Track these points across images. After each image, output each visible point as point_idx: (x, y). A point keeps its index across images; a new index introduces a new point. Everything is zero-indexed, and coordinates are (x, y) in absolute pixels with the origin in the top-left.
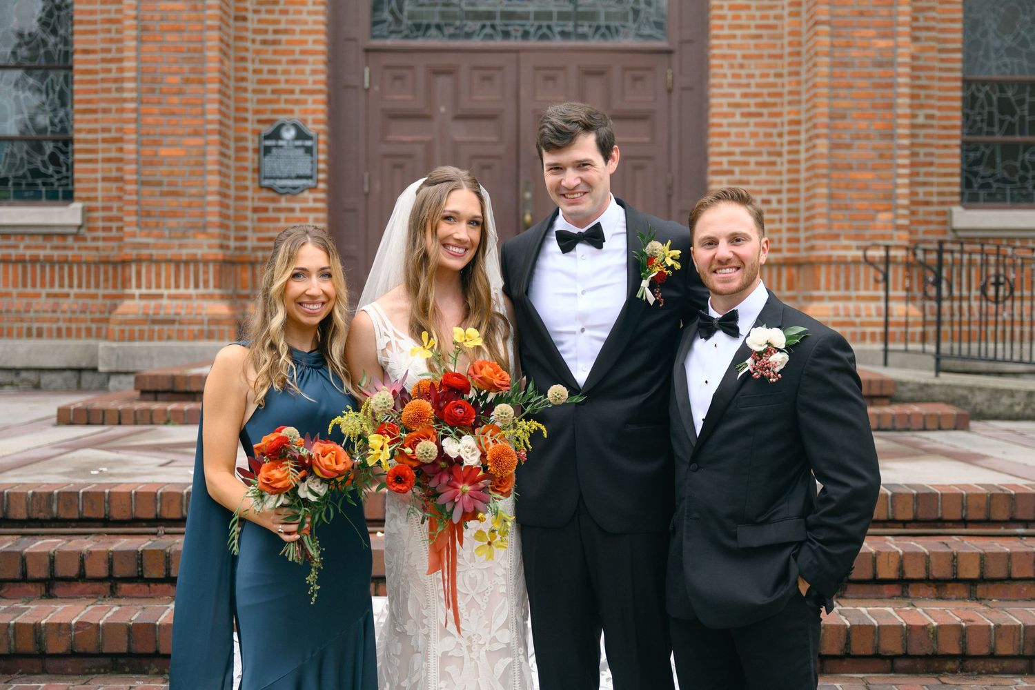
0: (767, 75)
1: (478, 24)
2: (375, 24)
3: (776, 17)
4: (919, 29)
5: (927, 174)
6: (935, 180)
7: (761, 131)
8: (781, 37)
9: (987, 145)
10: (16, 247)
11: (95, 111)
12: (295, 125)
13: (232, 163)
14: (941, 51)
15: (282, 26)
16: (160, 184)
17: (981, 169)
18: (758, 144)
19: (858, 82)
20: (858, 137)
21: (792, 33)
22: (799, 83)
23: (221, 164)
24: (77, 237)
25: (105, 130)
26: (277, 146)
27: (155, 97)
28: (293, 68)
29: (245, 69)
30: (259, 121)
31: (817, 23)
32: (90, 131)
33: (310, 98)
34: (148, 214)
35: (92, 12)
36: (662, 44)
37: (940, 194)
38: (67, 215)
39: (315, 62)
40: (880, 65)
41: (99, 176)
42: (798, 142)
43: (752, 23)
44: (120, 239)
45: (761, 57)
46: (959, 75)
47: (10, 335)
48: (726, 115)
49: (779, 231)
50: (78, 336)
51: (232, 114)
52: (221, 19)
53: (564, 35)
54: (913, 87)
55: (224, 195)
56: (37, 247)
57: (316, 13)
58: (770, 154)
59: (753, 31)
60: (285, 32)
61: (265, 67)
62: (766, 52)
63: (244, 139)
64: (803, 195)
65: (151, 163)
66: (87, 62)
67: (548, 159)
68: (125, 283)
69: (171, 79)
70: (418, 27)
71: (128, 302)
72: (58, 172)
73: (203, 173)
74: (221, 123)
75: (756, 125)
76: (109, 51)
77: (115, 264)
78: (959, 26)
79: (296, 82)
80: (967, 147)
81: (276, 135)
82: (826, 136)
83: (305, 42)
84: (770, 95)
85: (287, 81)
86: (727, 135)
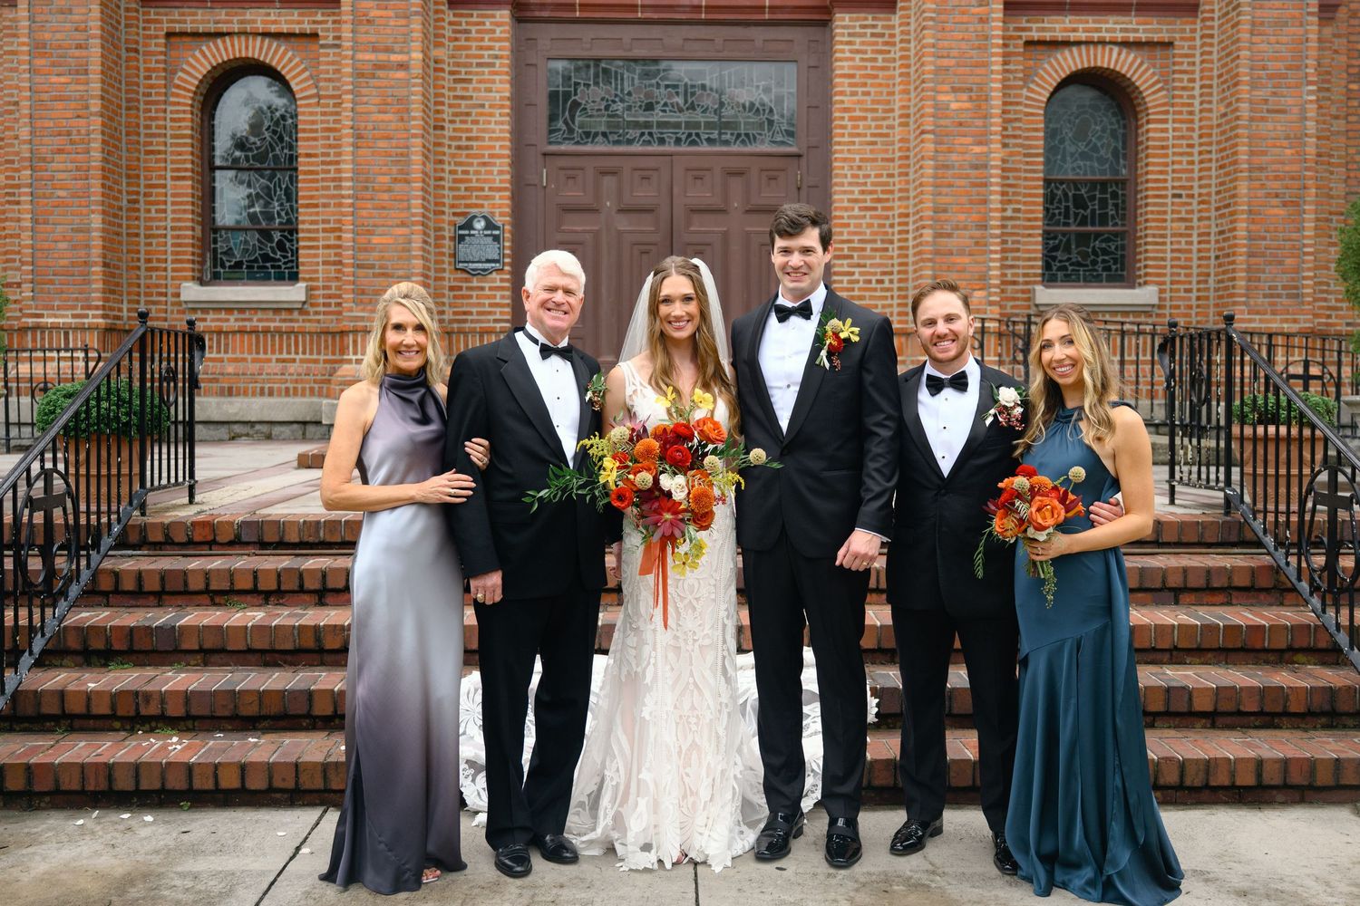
0: (881, 176)
1: (638, 132)
2: (551, 132)
3: (888, 127)
4: (1008, 136)
5: (1014, 259)
6: (1021, 263)
7: (876, 222)
8: (893, 143)
9: (1064, 234)
10: (250, 320)
11: (316, 206)
12: (484, 217)
13: (432, 249)
14: (1026, 155)
15: (474, 134)
16: (372, 267)
17: (1059, 254)
18: (873, 233)
19: (958, 182)
20: (957, 228)
21: (901, 141)
22: (907, 182)
23: (424, 250)
24: (302, 311)
25: (324, 222)
26: (469, 235)
27: (368, 194)
28: (483, 169)
29: (443, 170)
30: (455, 214)
31: (923, 132)
32: (312, 222)
33: (497, 195)
34: (363, 292)
35: (314, 122)
36: (793, 149)
37: (1025, 275)
38: (293, 293)
39: (501, 165)
40: (976, 167)
41: (320, 260)
42: (907, 232)
43: (869, 132)
44: (339, 313)
45: (875, 160)
46: (1041, 175)
47: (246, 394)
48: (846, 209)
49: (891, 306)
50: (303, 395)
51: (432, 207)
52: (424, 129)
53: (710, 141)
54: (1003, 185)
55: (426, 276)
56: (267, 320)
58: (883, 241)
59: (869, 139)
60: (477, 139)
61: (460, 169)
62: (880, 156)
63: (441, 229)
64: (911, 276)
65: (366, 250)
66: (309, 164)
67: (780, 243)
68: (343, 351)
69: (381, 179)
70: (587, 134)
71: (346, 366)
72: (285, 257)
73: (409, 258)
74: (424, 216)
75: (871, 217)
76: (328, 155)
77: (334, 334)
78: (1041, 134)
79: (485, 181)
80: (1047, 236)
81: (468, 225)
82: (930, 227)
83: (493, 147)
84: (883, 192)
85: (478, 180)
86: (848, 225)
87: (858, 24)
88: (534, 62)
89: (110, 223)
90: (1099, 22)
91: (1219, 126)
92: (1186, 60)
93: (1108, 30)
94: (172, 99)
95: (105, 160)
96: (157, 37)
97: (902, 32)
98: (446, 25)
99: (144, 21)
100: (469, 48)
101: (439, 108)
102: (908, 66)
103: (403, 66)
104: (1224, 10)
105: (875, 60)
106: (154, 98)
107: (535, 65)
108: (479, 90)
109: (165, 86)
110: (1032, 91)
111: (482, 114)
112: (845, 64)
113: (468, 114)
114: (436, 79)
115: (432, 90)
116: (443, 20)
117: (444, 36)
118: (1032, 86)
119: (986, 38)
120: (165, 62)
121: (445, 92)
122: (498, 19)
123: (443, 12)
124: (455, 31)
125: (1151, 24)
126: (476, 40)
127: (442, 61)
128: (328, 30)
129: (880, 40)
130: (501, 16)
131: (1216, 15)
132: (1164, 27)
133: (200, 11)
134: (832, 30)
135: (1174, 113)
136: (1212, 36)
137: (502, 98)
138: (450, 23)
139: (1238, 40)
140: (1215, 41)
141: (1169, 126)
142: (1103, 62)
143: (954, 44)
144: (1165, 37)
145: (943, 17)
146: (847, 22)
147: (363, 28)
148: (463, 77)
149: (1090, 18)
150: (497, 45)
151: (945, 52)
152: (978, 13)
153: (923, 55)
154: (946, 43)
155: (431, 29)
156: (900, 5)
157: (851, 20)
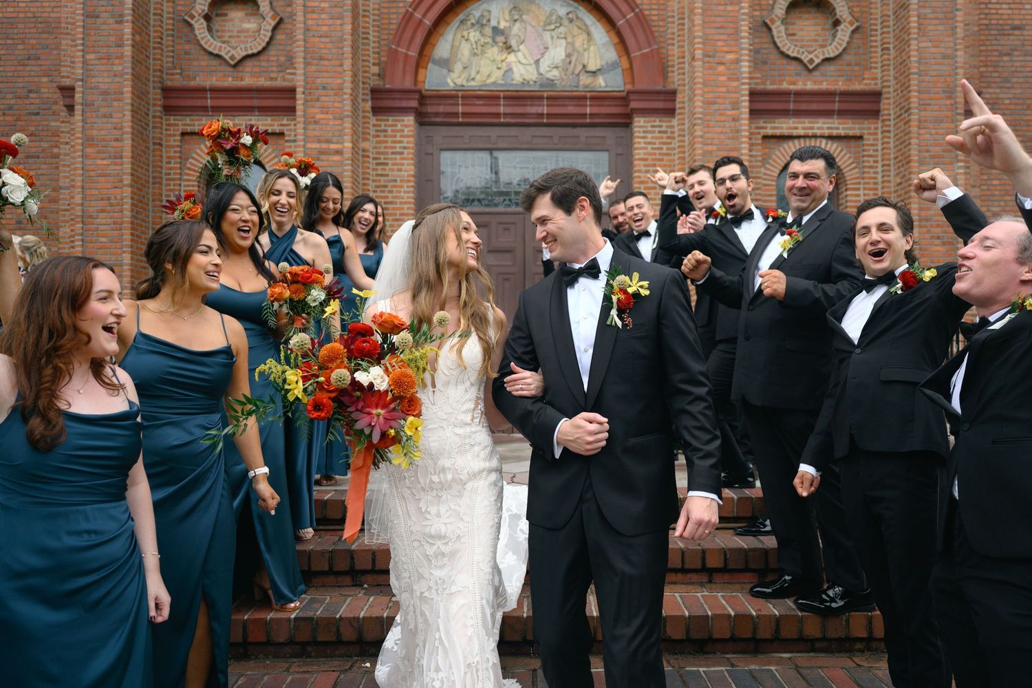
1: (502, 199)
15: (390, 200)
57: (409, 192)
60: (391, 203)
70: (466, 199)
78: (774, 198)
83: (403, 209)
87: (649, 124)
88: (430, 151)
89: (137, 260)
90: (812, 123)
91: (895, 192)
92: (872, 148)
93: (818, 128)
94: (185, 177)
95: (133, 217)
96: (174, 135)
97: (680, 130)
98: (370, 126)
99: (166, 125)
100: (386, 142)
101: (366, 182)
102: (684, 152)
103: (339, 152)
104: (899, 113)
105: (661, 149)
106: (172, 176)
107: (432, 154)
108: (393, 170)
109: (180, 168)
110: (768, 169)
111: (395, 186)
112: (641, 151)
113: (385, 186)
114: (364, 162)
115: (360, 170)
116: (369, 123)
117: (369, 134)
118: (768, 166)
119: (738, 131)
120: (180, 152)
121: (371, 172)
122: (406, 123)
123: (368, 118)
124: (377, 131)
125: (848, 124)
126: (391, 136)
127: (368, 151)
128: (291, 130)
129: (665, 135)
130: (408, 120)
131: (892, 117)
132: (857, 126)
133: (204, 118)
134: (632, 130)
135: (865, 183)
136: (889, 131)
137: (409, 176)
138: (374, 125)
139: (910, 132)
140: (892, 135)
141: (861, 192)
143: (715, 136)
144: (857, 132)
145: (708, 118)
146: (642, 124)
147: (311, 127)
148: (382, 161)
149: (806, 120)
150: (405, 140)
151: (709, 141)
152: (732, 115)
153: (695, 143)
154: (710, 135)
155: (360, 129)
156: (678, 111)
157: (645, 122)
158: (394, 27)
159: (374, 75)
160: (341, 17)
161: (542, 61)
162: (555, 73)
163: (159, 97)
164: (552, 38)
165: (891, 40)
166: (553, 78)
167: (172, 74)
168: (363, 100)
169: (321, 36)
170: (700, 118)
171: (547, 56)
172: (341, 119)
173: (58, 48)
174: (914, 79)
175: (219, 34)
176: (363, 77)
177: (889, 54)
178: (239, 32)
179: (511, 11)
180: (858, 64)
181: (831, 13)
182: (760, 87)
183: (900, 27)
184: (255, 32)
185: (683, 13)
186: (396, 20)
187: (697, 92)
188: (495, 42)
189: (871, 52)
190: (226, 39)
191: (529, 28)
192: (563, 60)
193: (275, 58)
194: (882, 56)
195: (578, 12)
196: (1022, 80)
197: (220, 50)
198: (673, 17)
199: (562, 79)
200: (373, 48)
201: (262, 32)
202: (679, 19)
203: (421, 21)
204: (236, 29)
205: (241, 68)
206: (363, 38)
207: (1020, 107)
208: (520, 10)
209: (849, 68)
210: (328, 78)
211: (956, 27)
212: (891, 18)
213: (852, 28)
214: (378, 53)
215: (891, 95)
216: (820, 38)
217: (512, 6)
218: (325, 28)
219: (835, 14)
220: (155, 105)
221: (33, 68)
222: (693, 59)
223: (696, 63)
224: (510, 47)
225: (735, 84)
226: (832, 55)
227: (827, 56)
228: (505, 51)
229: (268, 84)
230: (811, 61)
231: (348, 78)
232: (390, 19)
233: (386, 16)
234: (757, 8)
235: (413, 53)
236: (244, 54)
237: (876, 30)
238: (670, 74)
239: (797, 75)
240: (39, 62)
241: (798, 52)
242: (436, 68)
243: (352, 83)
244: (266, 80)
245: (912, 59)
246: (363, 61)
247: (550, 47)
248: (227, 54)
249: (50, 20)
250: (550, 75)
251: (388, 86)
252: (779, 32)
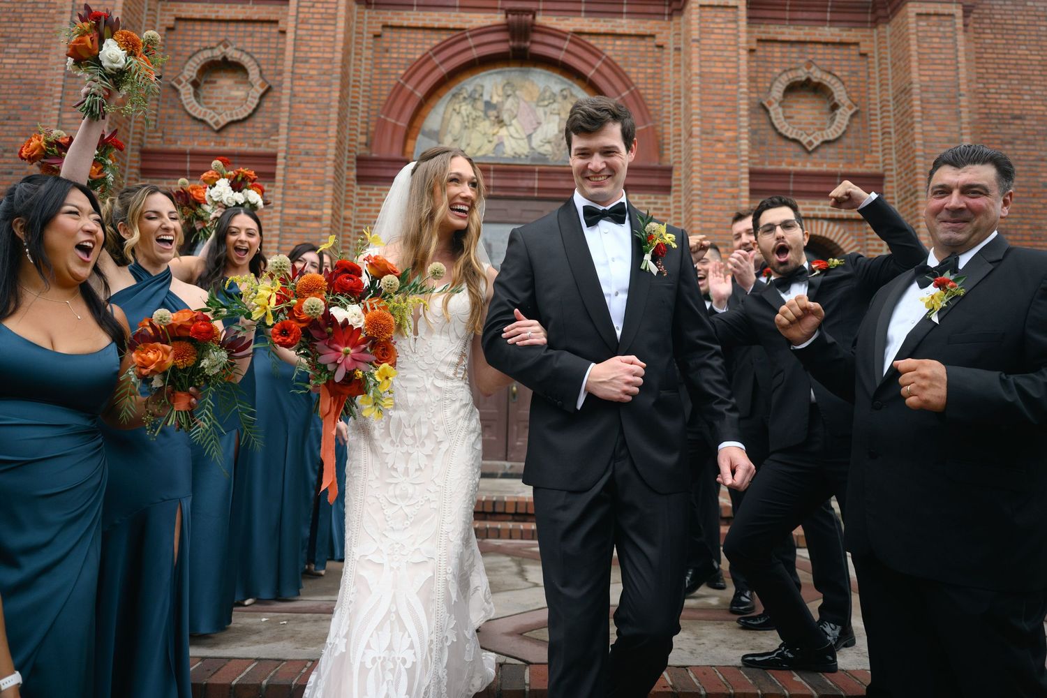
67: (578, 143)
90: (815, 204)
93: (820, 210)
97: (676, 207)
98: (354, 195)
100: (369, 211)
103: (317, 219)
104: (903, 196)
114: (345, 230)
116: (352, 191)
117: (352, 202)
121: (352, 241)
123: (353, 186)
124: (360, 200)
126: (375, 205)
127: (350, 219)
129: (659, 212)
138: (358, 194)
139: (917, 215)
142: (817, 231)
143: (714, 213)
145: (706, 194)
147: (290, 192)
149: (807, 201)
151: (708, 218)
152: (731, 193)
153: (692, 220)
154: (708, 212)
155: (343, 197)
156: (673, 188)
157: (639, 198)
158: (384, 98)
159: (360, 144)
160: (329, 85)
161: (534, 135)
162: (548, 148)
163: (136, 159)
164: (545, 113)
165: (892, 124)
166: (545, 153)
167: (153, 138)
168: (348, 168)
169: (308, 103)
170: (698, 195)
171: (539, 131)
172: (323, 185)
173: (39, 109)
174: (920, 162)
175: (207, 100)
176: (350, 145)
177: (890, 138)
178: (227, 99)
179: (504, 86)
180: (858, 148)
181: (828, 98)
182: (759, 167)
183: (902, 112)
184: (242, 100)
185: (679, 92)
186: (386, 91)
187: (695, 168)
188: (487, 116)
189: (871, 136)
190: (213, 105)
191: (522, 104)
192: (556, 136)
193: (260, 125)
194: (882, 140)
195: (572, 89)
196: (1025, 168)
197: (205, 115)
198: (669, 96)
199: (555, 154)
200: (362, 117)
201: (249, 99)
202: (675, 98)
203: (412, 93)
204: (223, 97)
205: (224, 134)
206: (352, 108)
207: (1024, 195)
208: (513, 86)
209: (849, 151)
210: (312, 143)
211: (960, 112)
212: (891, 104)
213: (850, 112)
214: (367, 123)
215: (895, 178)
216: (818, 122)
217: (505, 82)
218: (312, 95)
219: (833, 99)
220: (131, 167)
221: (12, 128)
222: (691, 135)
223: (693, 140)
224: (502, 121)
225: (734, 161)
226: (831, 138)
227: (826, 138)
228: (496, 124)
229: (251, 149)
230: (810, 143)
231: (332, 144)
232: (381, 90)
233: (377, 88)
234: (754, 90)
235: (403, 124)
236: (229, 119)
237: (876, 115)
238: (666, 152)
239: (796, 156)
240: (19, 122)
241: (797, 134)
242: (426, 139)
243: (336, 149)
244: (249, 145)
245: (917, 142)
246: (350, 129)
247: (543, 122)
248: (211, 119)
249: (35, 82)
250: (542, 150)
251: (374, 155)
252: (777, 114)
